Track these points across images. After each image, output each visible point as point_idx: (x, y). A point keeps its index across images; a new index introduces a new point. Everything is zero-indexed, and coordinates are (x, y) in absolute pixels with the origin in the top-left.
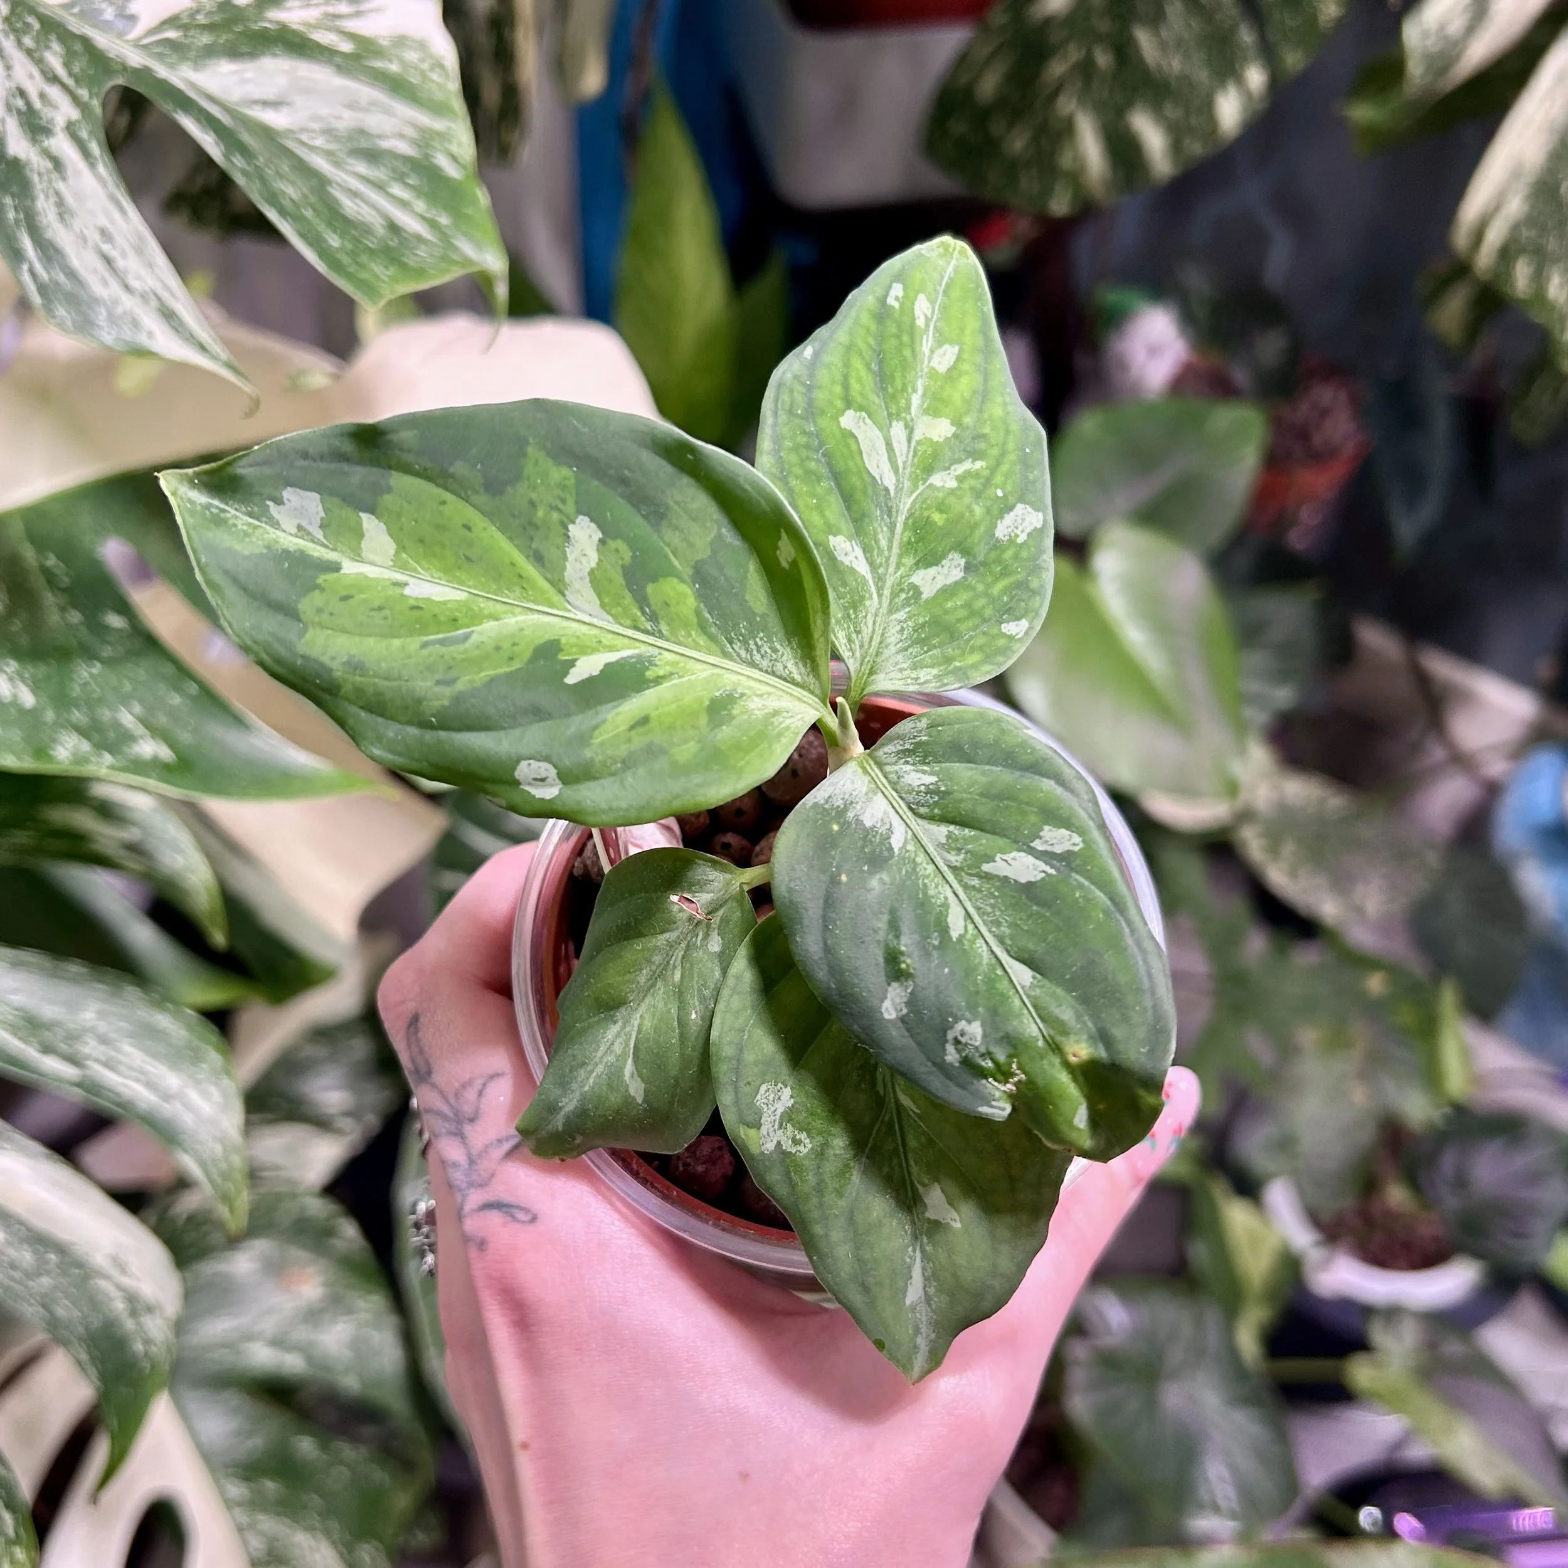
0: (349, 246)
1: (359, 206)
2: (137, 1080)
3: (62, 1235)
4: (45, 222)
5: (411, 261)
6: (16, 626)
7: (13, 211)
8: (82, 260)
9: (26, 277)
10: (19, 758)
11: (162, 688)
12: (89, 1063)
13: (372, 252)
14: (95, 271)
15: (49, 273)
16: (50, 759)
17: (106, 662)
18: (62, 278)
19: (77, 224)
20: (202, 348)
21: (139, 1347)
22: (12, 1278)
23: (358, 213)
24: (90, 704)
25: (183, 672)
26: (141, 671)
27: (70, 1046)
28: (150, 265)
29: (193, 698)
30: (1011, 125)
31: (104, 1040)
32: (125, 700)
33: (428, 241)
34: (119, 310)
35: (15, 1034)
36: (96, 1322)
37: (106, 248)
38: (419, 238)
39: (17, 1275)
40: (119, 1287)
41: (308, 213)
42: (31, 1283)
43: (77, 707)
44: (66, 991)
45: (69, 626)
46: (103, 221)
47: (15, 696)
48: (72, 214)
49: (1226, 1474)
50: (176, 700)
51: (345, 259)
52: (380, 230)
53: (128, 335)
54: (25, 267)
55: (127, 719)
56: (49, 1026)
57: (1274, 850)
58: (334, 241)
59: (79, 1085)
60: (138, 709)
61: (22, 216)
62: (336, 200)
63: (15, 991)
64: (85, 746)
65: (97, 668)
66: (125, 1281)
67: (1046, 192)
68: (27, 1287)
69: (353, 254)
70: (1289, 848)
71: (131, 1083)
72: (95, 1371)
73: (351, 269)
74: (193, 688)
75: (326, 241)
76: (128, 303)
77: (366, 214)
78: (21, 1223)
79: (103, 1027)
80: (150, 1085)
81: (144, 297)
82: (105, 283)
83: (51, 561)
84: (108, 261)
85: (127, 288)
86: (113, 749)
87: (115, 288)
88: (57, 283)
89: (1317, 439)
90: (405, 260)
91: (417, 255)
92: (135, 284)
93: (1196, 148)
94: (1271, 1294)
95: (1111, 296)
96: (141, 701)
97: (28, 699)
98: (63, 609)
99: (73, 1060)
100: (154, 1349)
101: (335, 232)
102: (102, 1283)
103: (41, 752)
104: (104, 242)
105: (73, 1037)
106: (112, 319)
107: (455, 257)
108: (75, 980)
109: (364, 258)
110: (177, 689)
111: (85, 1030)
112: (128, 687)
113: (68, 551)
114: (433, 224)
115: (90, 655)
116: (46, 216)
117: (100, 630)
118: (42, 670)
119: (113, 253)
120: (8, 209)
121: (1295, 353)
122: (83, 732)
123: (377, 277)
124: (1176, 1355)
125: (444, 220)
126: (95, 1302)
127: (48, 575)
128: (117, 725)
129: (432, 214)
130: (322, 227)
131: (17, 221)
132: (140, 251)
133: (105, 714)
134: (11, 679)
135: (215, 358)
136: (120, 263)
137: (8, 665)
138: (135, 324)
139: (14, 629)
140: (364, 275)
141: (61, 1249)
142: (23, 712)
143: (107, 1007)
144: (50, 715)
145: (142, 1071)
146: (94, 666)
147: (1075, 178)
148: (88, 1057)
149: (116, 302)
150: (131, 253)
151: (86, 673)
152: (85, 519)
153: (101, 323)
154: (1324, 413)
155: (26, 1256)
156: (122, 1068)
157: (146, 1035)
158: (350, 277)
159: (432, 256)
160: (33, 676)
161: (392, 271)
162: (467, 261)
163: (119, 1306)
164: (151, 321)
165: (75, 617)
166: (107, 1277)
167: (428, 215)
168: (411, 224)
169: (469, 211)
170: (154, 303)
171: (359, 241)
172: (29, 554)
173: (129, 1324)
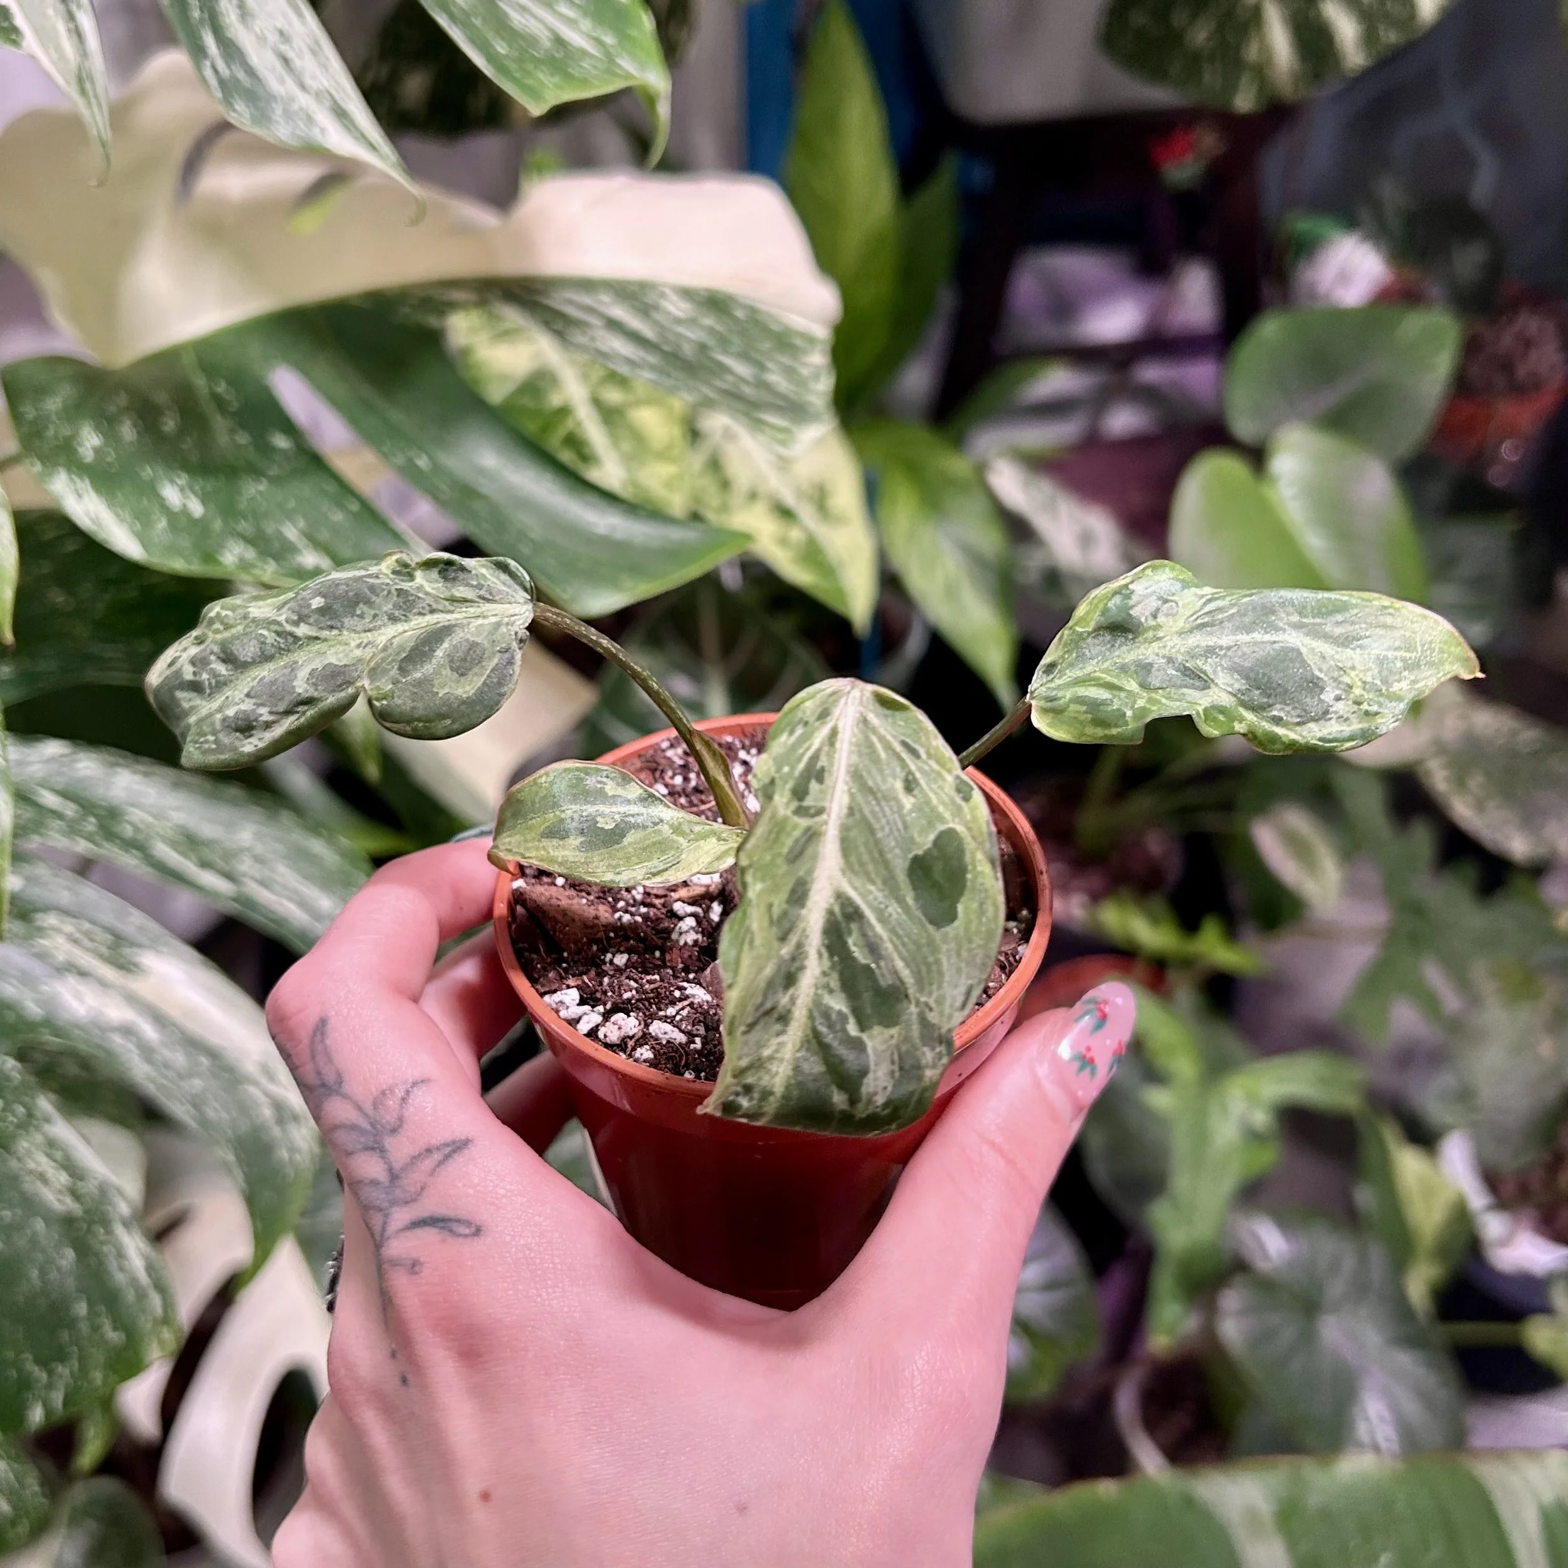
0: (516, 54)
1: (527, 20)
2: (290, 899)
3: (214, 1039)
4: (227, 20)
5: (575, 72)
6: (188, 444)
7: (198, 10)
8: (260, 58)
9: (208, 73)
10: (188, 562)
11: (325, 506)
12: (246, 880)
13: (538, 62)
14: (273, 70)
15: (229, 67)
16: (217, 562)
17: (274, 481)
18: (241, 75)
19: (259, 25)
20: (372, 147)
21: (284, 1154)
22: (166, 1077)
23: (526, 26)
24: (256, 516)
25: (345, 489)
26: (305, 489)
27: (227, 863)
28: (324, 67)
29: (355, 515)
30: (1194, 16)
31: (259, 860)
32: (289, 516)
33: (593, 55)
34: (295, 107)
35: (175, 850)
36: (244, 1127)
37: (284, 48)
38: (584, 53)
39: (171, 1074)
40: (267, 1094)
41: (478, 22)
42: (182, 1084)
43: (245, 518)
44: (225, 812)
45: (239, 447)
46: (280, 23)
47: (185, 505)
48: (253, 16)
49: (1386, 1414)
50: (338, 517)
51: (512, 66)
52: (547, 44)
53: (302, 129)
54: (208, 63)
55: (291, 533)
56: (209, 843)
57: (1460, 782)
58: (501, 48)
59: (235, 900)
60: (302, 524)
61: (206, 16)
62: (505, 14)
63: (177, 809)
64: (250, 554)
65: (263, 486)
66: (273, 1088)
67: (1231, 87)
68: (179, 1086)
69: (520, 61)
70: (1476, 781)
71: (286, 902)
72: (242, 1176)
73: (517, 75)
74: (355, 507)
75: (493, 46)
76: (304, 100)
77: (533, 27)
78: (174, 1025)
79: (259, 849)
80: (303, 904)
81: (318, 96)
82: (282, 82)
83: (221, 388)
84: (286, 61)
85: (303, 87)
86: (277, 557)
87: (291, 86)
88: (238, 80)
89: (1521, 372)
90: (570, 70)
91: (581, 67)
92: (309, 82)
93: (1391, 37)
94: (1442, 1251)
95: (1302, 224)
96: (305, 516)
97: (197, 508)
98: (232, 431)
99: (229, 876)
100: (298, 1157)
101: (503, 39)
102: (252, 1089)
103: (209, 557)
104: (283, 43)
105: (230, 855)
106: (288, 115)
107: (619, 72)
108: (233, 802)
109: (530, 67)
110: (341, 507)
111: (241, 850)
112: (292, 504)
113: (239, 378)
114: (599, 42)
115: (256, 472)
116: (229, 16)
117: (267, 450)
118: (210, 485)
119: (291, 54)
120: (194, 8)
121: (1494, 270)
122: (249, 541)
123: (542, 83)
124: (1336, 1288)
125: (609, 40)
126: (244, 1108)
127: (220, 402)
128: (280, 536)
129: (598, 33)
130: (490, 36)
131: (201, 20)
132: (315, 52)
133: (270, 528)
134: (182, 490)
135: (382, 157)
136: (297, 63)
137: (179, 477)
138: (310, 120)
139: (185, 447)
140: (530, 82)
141: (213, 1054)
142: (193, 522)
143: (265, 830)
144: (218, 525)
145: (295, 891)
146: (260, 482)
147: (1261, 71)
148: (244, 875)
149: (292, 99)
150: (308, 56)
151: (253, 490)
152: (254, 350)
153: (278, 119)
154: (1528, 344)
155: (179, 1058)
156: (277, 888)
157: (300, 858)
158: (515, 81)
159: (595, 67)
160: (202, 489)
161: (556, 79)
162: (629, 76)
163: (267, 1113)
164: (324, 119)
165: (243, 438)
166: (256, 1084)
167: (594, 34)
168: (575, 38)
169: (634, 33)
170: (328, 103)
171: (527, 52)
172: (200, 382)
173: (276, 1131)
